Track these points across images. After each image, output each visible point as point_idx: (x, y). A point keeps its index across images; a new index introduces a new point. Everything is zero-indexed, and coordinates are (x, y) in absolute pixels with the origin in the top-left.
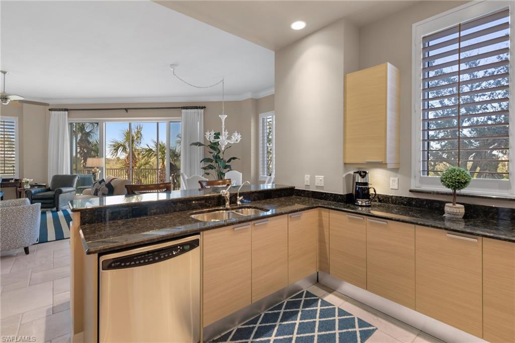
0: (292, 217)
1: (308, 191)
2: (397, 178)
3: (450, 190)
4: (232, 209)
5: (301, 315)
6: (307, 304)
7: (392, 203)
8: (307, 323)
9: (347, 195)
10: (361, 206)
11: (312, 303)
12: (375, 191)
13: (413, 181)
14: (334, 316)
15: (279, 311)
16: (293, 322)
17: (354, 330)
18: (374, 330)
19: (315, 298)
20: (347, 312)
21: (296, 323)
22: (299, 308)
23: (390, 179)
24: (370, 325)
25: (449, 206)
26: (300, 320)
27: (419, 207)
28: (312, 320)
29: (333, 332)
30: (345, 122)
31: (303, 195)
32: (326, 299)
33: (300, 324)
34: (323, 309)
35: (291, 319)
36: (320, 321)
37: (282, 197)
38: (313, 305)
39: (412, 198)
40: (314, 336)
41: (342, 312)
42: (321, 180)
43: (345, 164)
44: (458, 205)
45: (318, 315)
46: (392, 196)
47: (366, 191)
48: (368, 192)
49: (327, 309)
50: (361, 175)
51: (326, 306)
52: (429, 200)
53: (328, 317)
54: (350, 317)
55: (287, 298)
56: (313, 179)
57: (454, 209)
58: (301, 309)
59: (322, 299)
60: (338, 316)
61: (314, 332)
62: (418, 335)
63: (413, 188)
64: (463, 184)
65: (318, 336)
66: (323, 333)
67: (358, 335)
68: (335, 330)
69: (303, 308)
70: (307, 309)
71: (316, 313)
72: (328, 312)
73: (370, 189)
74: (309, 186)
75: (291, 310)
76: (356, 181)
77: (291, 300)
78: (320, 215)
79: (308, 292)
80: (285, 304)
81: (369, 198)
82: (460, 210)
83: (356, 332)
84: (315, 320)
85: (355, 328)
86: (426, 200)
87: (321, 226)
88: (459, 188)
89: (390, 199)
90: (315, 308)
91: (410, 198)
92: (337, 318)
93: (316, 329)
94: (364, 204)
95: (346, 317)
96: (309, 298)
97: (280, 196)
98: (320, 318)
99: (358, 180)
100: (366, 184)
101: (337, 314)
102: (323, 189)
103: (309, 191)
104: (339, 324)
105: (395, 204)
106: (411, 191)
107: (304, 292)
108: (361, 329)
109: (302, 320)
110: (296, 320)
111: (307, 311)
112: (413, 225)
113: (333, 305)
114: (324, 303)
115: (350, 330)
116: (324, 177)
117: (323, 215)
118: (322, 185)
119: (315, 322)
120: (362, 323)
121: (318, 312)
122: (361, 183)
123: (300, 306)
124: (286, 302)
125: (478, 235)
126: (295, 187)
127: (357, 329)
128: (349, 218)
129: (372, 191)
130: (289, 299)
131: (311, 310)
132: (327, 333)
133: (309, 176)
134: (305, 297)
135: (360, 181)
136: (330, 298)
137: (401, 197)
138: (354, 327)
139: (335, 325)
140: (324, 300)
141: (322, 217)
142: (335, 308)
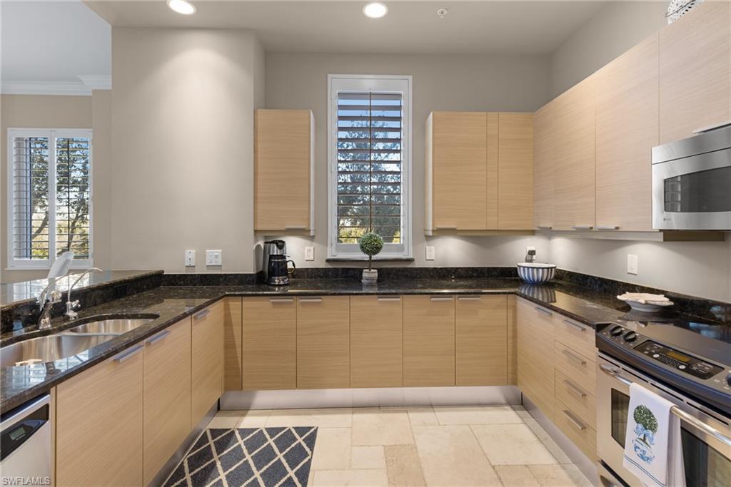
0: (199, 317)
1: (192, 275)
2: (312, 248)
3: (366, 257)
4: (61, 329)
5: (222, 465)
6: (221, 446)
7: (308, 277)
8: (236, 469)
9: (257, 273)
10: (279, 286)
11: (229, 441)
12: (294, 265)
13: (329, 249)
14: (266, 440)
15: (182, 480)
16: (216, 480)
17: (297, 442)
18: (316, 431)
19: (228, 432)
20: (278, 428)
21: (221, 480)
22: (212, 457)
23: (304, 249)
24: (310, 428)
25: (366, 272)
26: (224, 471)
27: (335, 277)
28: (241, 462)
29: (276, 459)
30: (256, 174)
31: (182, 282)
32: (242, 426)
33: (227, 477)
34: (248, 440)
35: (210, 479)
36: (252, 457)
37: (143, 290)
38: (231, 442)
39: (329, 268)
40: (256, 479)
41: (273, 431)
42: (216, 256)
43: (256, 231)
44: (372, 270)
45: (245, 451)
46: (307, 269)
47: (284, 266)
48: (286, 266)
49: (252, 437)
50: (277, 246)
51: (249, 434)
52: (345, 269)
53: (260, 447)
54: (285, 430)
55: (183, 455)
56: (201, 256)
57: (370, 274)
58: (216, 457)
59: (238, 429)
60: (271, 438)
61: (253, 474)
62: (353, 413)
63: (329, 257)
64: (377, 249)
65: (261, 475)
66: (265, 468)
67: (304, 445)
68: (277, 456)
69: (218, 454)
70: (225, 452)
71: (242, 450)
72: (256, 439)
73: (288, 263)
74: (194, 266)
75: (202, 467)
76: (271, 254)
77: (192, 454)
78: (227, 308)
79: (212, 431)
80: (186, 465)
81: (287, 274)
82: (374, 274)
83: (300, 444)
84: (245, 459)
85: (297, 440)
86: (343, 269)
87: (228, 323)
88: (375, 254)
89: (306, 273)
90: (235, 445)
91: (326, 269)
92: (271, 441)
93: (254, 469)
94: (282, 283)
95: (280, 434)
96: (220, 437)
97: (139, 290)
98: (250, 453)
99: (273, 251)
100: (283, 257)
101: (268, 436)
102: (221, 270)
103: (195, 275)
104: (277, 447)
105: (311, 278)
106: (328, 261)
107: (205, 432)
108: (303, 437)
109: (227, 470)
110: (219, 475)
111: (226, 454)
112: (348, 297)
113: (258, 429)
114: (244, 432)
115: (293, 445)
116: (222, 252)
117: (231, 307)
118: (220, 264)
119: (247, 462)
120: (301, 431)
121: (244, 447)
122: (277, 255)
123: (212, 454)
124: (186, 461)
125: (401, 294)
126: (163, 272)
127: (300, 440)
128: (273, 303)
129: (290, 266)
130: (188, 455)
131: (233, 450)
132: (270, 464)
133: (194, 251)
134: (213, 439)
135: (275, 254)
136: (249, 422)
137: (317, 269)
138: (295, 439)
139: (273, 450)
140: (242, 429)
141: (229, 310)
142: (261, 431)
